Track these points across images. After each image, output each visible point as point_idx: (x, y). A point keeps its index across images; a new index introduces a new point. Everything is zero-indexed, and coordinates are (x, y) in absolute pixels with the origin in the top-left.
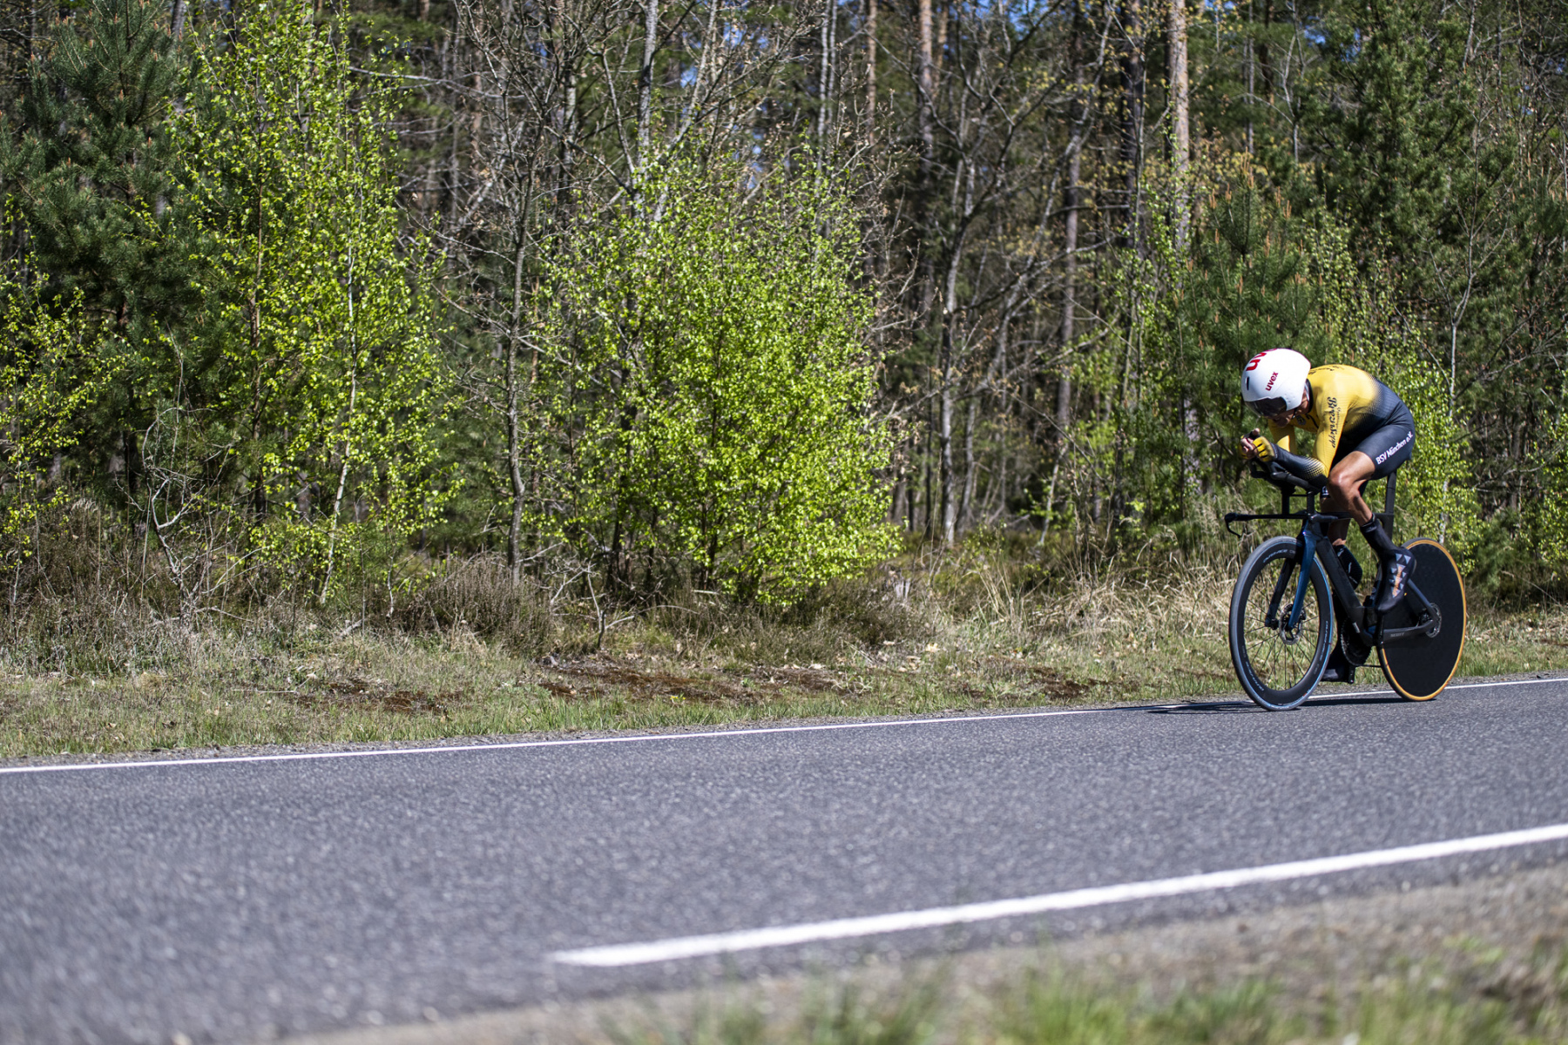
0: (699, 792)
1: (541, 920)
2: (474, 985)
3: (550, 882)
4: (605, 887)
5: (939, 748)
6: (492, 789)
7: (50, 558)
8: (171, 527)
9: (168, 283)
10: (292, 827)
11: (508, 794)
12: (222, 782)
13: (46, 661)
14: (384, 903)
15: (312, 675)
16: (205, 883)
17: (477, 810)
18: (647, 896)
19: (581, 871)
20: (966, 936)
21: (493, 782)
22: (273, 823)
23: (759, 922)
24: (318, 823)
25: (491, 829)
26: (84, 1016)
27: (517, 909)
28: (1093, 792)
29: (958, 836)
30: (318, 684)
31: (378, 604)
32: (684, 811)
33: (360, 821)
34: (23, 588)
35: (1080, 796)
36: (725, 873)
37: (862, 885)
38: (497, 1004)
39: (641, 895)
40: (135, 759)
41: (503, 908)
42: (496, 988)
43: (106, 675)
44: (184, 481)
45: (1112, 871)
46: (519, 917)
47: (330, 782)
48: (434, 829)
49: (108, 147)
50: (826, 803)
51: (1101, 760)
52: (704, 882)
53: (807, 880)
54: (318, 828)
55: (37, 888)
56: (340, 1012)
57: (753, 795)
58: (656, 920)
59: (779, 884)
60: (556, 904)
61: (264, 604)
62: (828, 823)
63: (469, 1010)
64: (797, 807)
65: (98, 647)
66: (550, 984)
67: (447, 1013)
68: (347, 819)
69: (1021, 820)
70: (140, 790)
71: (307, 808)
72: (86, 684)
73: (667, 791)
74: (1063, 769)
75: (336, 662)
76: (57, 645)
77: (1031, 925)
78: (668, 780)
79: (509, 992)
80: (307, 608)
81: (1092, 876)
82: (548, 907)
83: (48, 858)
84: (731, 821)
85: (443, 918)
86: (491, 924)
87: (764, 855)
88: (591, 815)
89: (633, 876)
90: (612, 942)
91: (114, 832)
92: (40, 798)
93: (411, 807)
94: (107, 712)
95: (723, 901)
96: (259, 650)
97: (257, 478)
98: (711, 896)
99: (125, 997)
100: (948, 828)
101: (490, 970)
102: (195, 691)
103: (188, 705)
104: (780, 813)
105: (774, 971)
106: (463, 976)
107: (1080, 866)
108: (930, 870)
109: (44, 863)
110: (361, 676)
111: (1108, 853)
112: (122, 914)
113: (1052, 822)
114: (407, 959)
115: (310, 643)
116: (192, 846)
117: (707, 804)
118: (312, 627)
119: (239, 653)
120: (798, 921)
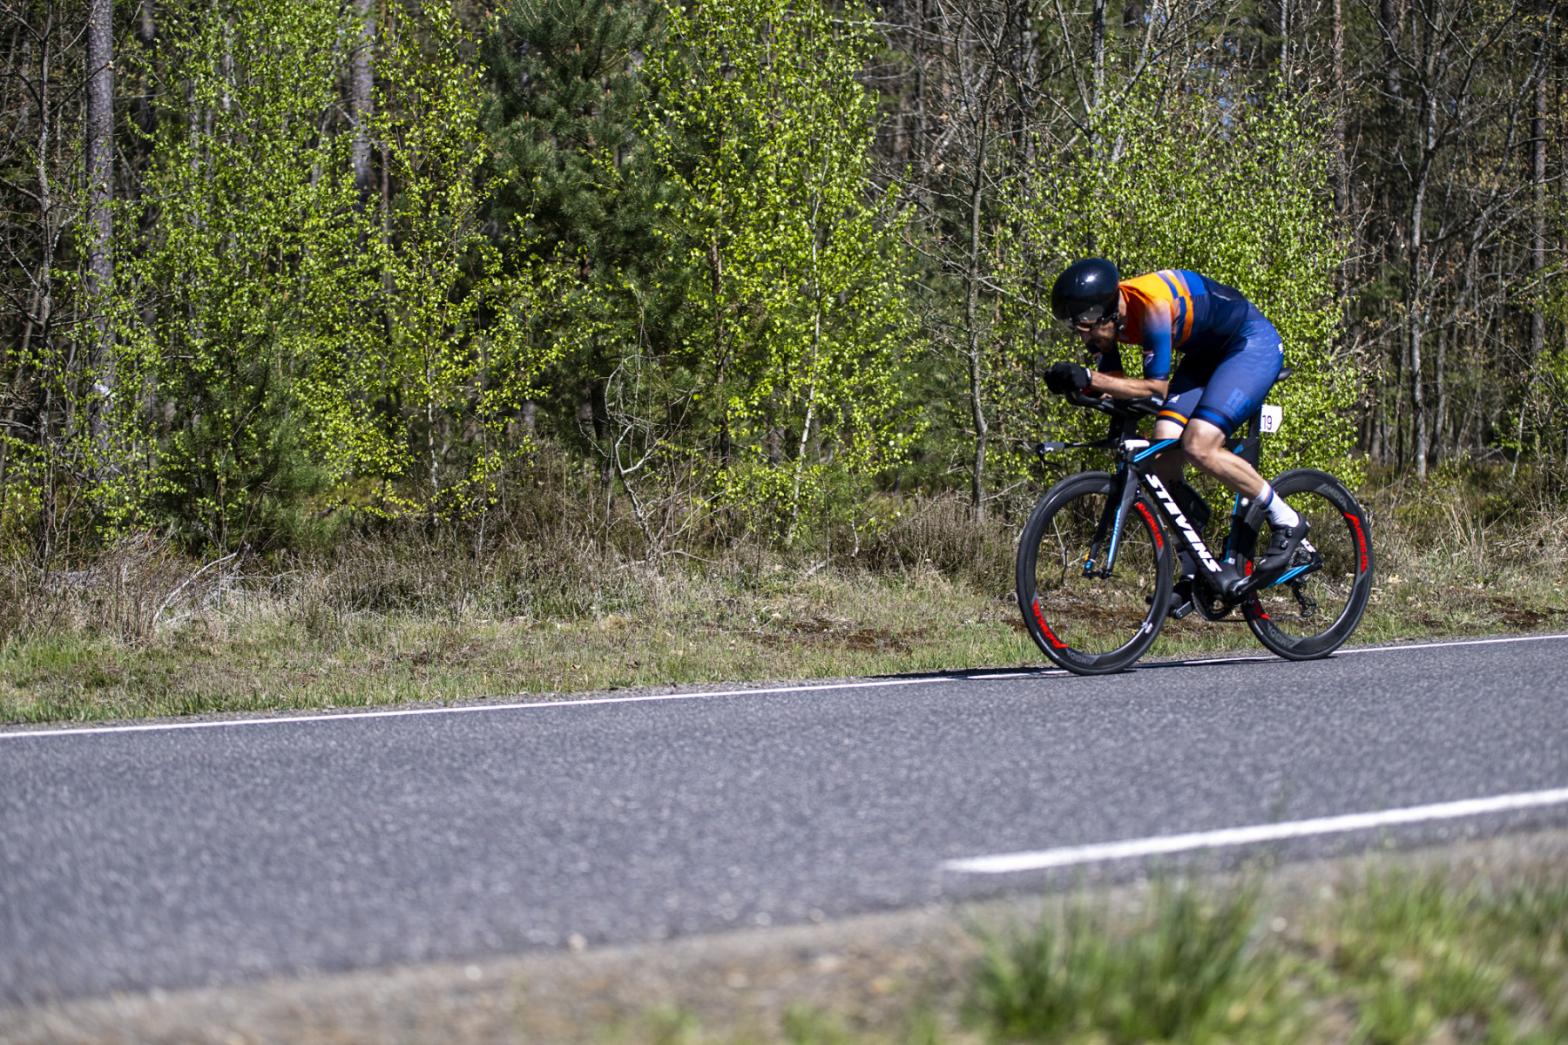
0: (1132, 719)
1: (944, 834)
2: (863, 890)
3: (964, 800)
4: (1015, 803)
5: (1378, 674)
6: (932, 718)
7: (516, 505)
8: (636, 471)
9: (629, 233)
10: (729, 756)
11: (946, 722)
12: (671, 717)
13: (513, 605)
14: (800, 821)
15: (776, 615)
16: (632, 805)
17: (913, 737)
18: (1052, 812)
19: (996, 790)
20: (1342, 842)
21: (935, 712)
22: (712, 753)
23: (1150, 831)
24: (754, 752)
25: (920, 752)
26: (490, 921)
27: (924, 824)
28: (1511, 713)
29: (1367, 754)
30: (782, 624)
31: (842, 545)
32: (1111, 736)
33: (797, 749)
34: (489, 535)
35: (1498, 716)
36: (1132, 791)
37: (1260, 798)
38: (881, 906)
39: (1046, 811)
40: (592, 698)
41: (912, 823)
42: (884, 893)
43: (572, 617)
44: (647, 425)
45: (1501, 783)
46: (924, 831)
47: (776, 715)
48: (866, 755)
49: (564, 101)
50: (1251, 726)
51: (1531, 683)
52: (1110, 798)
53: (1208, 795)
54: (753, 756)
55: (470, 813)
56: (730, 914)
57: (1184, 720)
58: (1053, 832)
59: (1182, 799)
60: (964, 820)
61: (729, 546)
62: (1246, 744)
63: (854, 911)
64: (1222, 730)
65: (563, 591)
66: (935, 888)
67: (832, 914)
68: (784, 748)
69: (1432, 739)
70: (589, 725)
71: (749, 739)
72: (552, 627)
73: (1102, 718)
74: (1490, 692)
75: (801, 603)
76: (522, 589)
77: (1407, 832)
78: (1106, 707)
79: (895, 895)
80: (773, 550)
81: (1481, 788)
82: (955, 823)
83: (486, 787)
84: (1154, 744)
85: (851, 834)
86: (897, 838)
87: (1175, 774)
88: (1020, 739)
89: (1045, 794)
90: (1004, 851)
91: (555, 762)
92: (490, 733)
93: (849, 736)
94: (571, 654)
95: (1122, 814)
96: (724, 591)
97: (722, 422)
98: (1112, 811)
99: (531, 904)
100: (1360, 746)
101: (883, 877)
102: (660, 632)
103: (652, 647)
104: (1204, 736)
105: (1150, 875)
106: (855, 882)
107: (1472, 779)
108: (1330, 785)
109: (481, 790)
110: (826, 615)
111: (1503, 767)
112: (547, 834)
113: (1461, 741)
114: (806, 869)
115: (776, 584)
116: (628, 773)
117: (1136, 728)
118: (778, 567)
119: (704, 594)
120: (1188, 831)
